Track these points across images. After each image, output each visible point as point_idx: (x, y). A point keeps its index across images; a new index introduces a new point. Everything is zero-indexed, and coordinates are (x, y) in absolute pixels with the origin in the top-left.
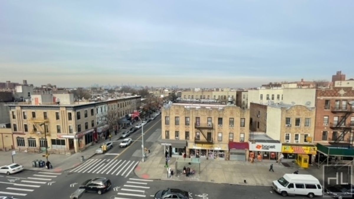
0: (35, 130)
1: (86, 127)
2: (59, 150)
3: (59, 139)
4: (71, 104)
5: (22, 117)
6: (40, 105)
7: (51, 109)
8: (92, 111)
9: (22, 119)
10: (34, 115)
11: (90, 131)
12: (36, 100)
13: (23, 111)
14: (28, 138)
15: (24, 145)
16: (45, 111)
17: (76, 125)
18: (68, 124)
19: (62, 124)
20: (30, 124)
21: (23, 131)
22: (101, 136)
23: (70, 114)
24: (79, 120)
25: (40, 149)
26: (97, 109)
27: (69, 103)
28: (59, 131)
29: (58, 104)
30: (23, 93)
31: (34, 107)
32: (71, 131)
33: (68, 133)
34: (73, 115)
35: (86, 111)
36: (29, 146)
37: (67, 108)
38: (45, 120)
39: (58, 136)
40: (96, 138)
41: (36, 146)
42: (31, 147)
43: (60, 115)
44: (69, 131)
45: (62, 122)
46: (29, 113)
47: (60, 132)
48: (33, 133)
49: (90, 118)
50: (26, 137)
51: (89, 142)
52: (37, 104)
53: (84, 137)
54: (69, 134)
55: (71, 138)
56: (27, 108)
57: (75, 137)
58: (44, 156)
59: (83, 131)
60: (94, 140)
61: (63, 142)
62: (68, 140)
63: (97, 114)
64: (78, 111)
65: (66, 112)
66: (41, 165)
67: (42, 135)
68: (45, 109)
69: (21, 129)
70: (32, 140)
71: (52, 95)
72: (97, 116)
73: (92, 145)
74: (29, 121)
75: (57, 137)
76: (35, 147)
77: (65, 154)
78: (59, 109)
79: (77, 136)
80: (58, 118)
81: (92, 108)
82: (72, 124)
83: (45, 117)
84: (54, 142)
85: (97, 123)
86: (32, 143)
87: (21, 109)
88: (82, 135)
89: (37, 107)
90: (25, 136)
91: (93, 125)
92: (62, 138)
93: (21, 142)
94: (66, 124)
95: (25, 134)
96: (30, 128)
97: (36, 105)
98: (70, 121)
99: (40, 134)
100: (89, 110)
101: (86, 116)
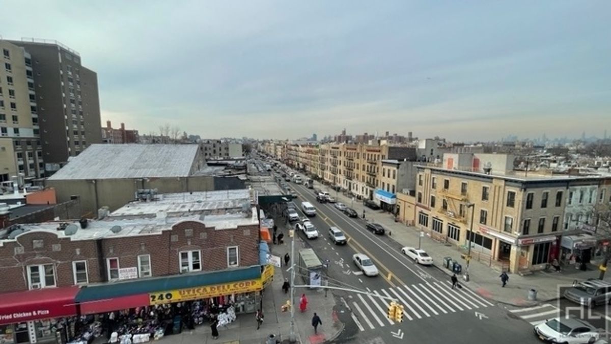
0: (445, 207)
1: (541, 229)
2: (479, 254)
3: (482, 234)
4: (507, 174)
5: (430, 185)
6: (456, 171)
7: (476, 180)
8: (559, 195)
9: (430, 187)
10: (447, 185)
11: (547, 239)
12: (450, 162)
13: (434, 176)
14: (434, 218)
15: (427, 226)
16: (465, 181)
17: (522, 220)
18: (503, 213)
19: (491, 210)
20: (438, 197)
21: (429, 205)
22: (568, 256)
23: (512, 195)
24: (530, 210)
25: (447, 240)
26: (571, 194)
27: (504, 173)
28: (483, 219)
29: (488, 173)
30: (425, 149)
31: (446, 172)
32: (507, 228)
33: (500, 229)
34: (520, 197)
35: (547, 193)
36: (433, 229)
37: (508, 183)
38: (463, 197)
39: (480, 229)
40: (557, 257)
41: (441, 232)
42: (434, 231)
43: (490, 192)
44: (503, 227)
45: (492, 207)
46: (440, 180)
47: (485, 223)
48: (441, 212)
49: (551, 210)
50: (431, 215)
51: (539, 262)
52: (451, 169)
53: (532, 248)
54: (502, 231)
55: (505, 242)
56: (439, 172)
57: (515, 241)
58: (464, 258)
59: (532, 235)
60: (551, 261)
61: (488, 243)
62: (498, 242)
63: (569, 205)
64: (530, 191)
65: (504, 189)
66: (456, 269)
67: (454, 219)
68: (464, 178)
69: (426, 202)
70: (438, 221)
71: (473, 154)
72: (567, 210)
73: (546, 270)
74: (440, 192)
75: (479, 231)
76: (439, 233)
77: (490, 265)
78: (491, 182)
79: (520, 241)
80: (485, 197)
81: (560, 189)
82: (515, 214)
83: (464, 191)
84: (471, 236)
85: (564, 226)
86: (437, 226)
87: (431, 173)
88: (529, 244)
89: (449, 172)
90: (430, 212)
91: (555, 227)
92: (488, 234)
93: (423, 220)
94: (499, 213)
95: (430, 210)
96: (439, 204)
97: (449, 170)
98: (510, 208)
99: (453, 217)
100: (552, 192)
101: (544, 205)
